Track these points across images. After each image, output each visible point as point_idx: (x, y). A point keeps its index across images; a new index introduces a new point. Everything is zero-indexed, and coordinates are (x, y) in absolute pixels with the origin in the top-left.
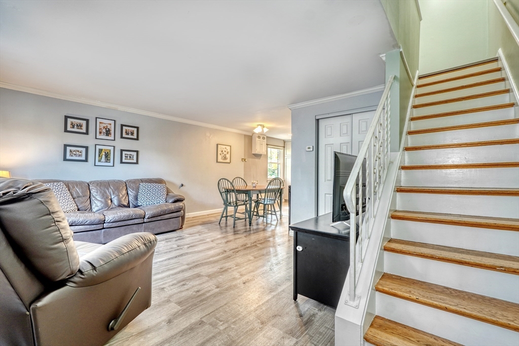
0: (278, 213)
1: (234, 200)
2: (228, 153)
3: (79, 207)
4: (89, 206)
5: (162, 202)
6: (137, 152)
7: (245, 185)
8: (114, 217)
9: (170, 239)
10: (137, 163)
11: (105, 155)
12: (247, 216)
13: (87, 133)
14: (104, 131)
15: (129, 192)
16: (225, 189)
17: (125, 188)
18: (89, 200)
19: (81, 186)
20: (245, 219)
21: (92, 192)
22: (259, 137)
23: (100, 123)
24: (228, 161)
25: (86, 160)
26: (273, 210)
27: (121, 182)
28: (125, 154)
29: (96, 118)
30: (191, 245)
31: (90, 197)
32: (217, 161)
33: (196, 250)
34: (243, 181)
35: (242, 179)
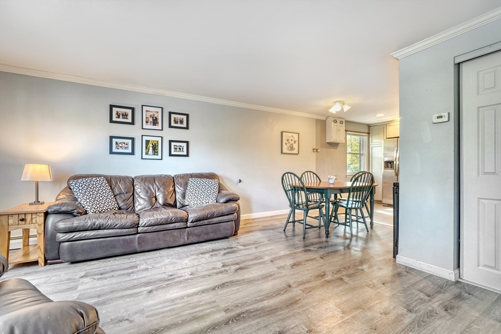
0: (368, 220)
1: (304, 200)
2: (295, 142)
3: (120, 205)
4: (132, 204)
5: (211, 201)
6: (187, 143)
7: (318, 181)
8: (150, 220)
9: (218, 250)
10: (187, 155)
11: (152, 147)
12: (322, 224)
13: (133, 123)
14: (151, 120)
15: (177, 189)
16: (291, 187)
17: (172, 184)
18: (132, 197)
19: (125, 181)
20: (320, 227)
21: (135, 188)
22: (335, 121)
23: (147, 111)
24: (296, 151)
25: (133, 153)
26: (360, 215)
27: (168, 177)
28: (174, 146)
29: (142, 106)
30: (241, 265)
31: (133, 194)
32: (282, 153)
33: (246, 276)
34: (315, 176)
35: (313, 173)
